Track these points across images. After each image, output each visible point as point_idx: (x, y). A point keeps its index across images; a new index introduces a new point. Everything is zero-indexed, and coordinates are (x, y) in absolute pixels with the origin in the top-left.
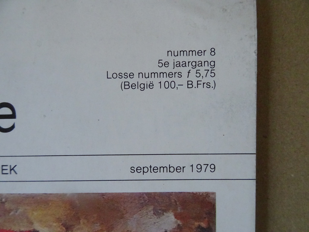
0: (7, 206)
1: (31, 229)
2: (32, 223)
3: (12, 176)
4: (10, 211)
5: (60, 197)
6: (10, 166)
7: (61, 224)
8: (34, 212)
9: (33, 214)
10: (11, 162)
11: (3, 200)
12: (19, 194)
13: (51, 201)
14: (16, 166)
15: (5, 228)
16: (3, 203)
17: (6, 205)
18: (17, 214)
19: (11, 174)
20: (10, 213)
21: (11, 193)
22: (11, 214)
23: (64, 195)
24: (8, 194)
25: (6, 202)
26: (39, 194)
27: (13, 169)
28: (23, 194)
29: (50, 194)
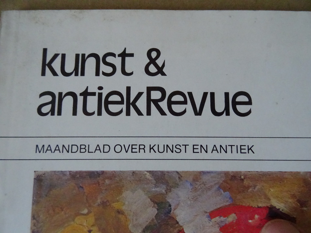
0: (246, 182)
1: (269, 205)
2: (269, 199)
3: (250, 155)
4: (249, 187)
5: (295, 175)
6: (248, 146)
7: (295, 200)
8: (271, 189)
9: (270, 190)
10: (248, 142)
11: (242, 177)
12: (257, 172)
13: (286, 178)
14: (253, 146)
15: (244, 205)
16: (242, 180)
17: (244, 182)
18: (255, 190)
19: (248, 153)
20: (249, 189)
21: (249, 171)
22: (249, 191)
23: (298, 173)
24: (246, 171)
25: (244, 179)
26: (275, 172)
27: (250, 149)
28: (261, 172)
29: (285, 172)
